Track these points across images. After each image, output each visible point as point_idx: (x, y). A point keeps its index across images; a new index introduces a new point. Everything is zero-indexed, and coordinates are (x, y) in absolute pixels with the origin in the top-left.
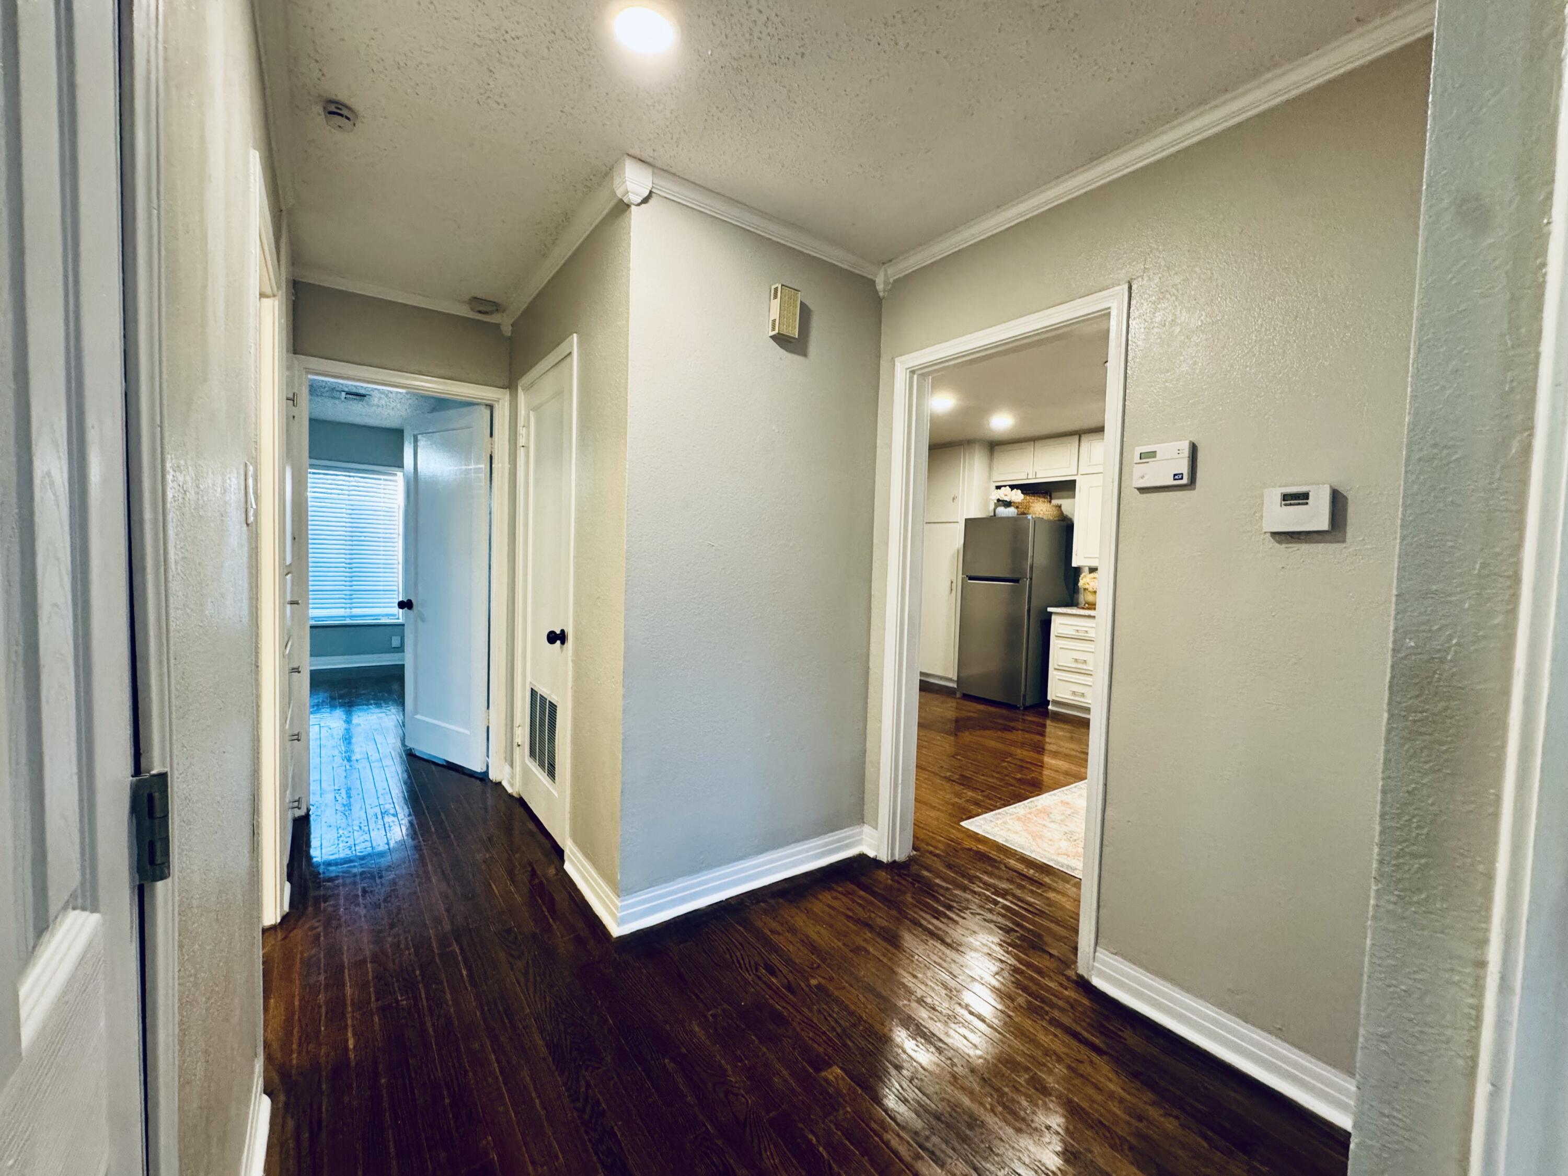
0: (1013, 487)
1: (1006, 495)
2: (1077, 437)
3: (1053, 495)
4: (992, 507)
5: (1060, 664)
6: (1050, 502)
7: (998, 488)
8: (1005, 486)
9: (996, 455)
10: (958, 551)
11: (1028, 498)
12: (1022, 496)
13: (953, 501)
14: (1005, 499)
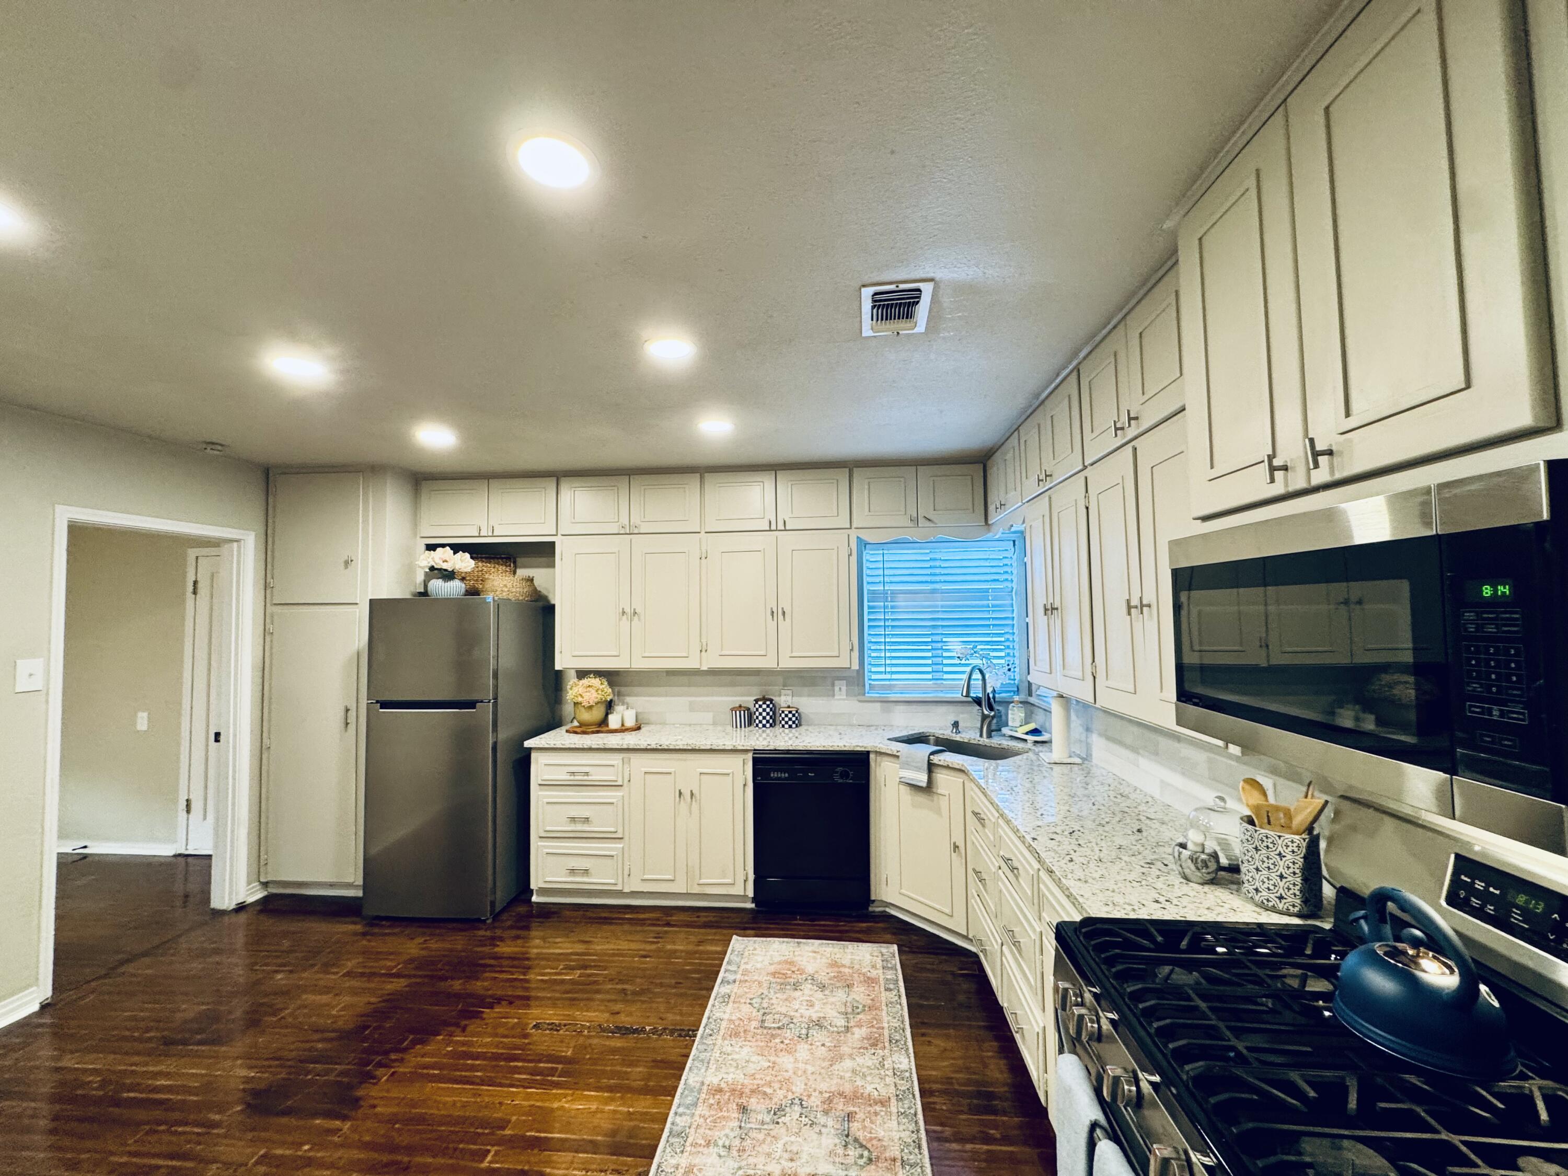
0: (456, 548)
1: (445, 561)
2: (554, 479)
3: (518, 560)
4: (420, 577)
5: (548, 828)
6: (515, 573)
7: (431, 548)
8: (443, 546)
9: (424, 497)
10: (358, 655)
11: (480, 564)
12: (472, 563)
13: (346, 567)
14: (444, 567)
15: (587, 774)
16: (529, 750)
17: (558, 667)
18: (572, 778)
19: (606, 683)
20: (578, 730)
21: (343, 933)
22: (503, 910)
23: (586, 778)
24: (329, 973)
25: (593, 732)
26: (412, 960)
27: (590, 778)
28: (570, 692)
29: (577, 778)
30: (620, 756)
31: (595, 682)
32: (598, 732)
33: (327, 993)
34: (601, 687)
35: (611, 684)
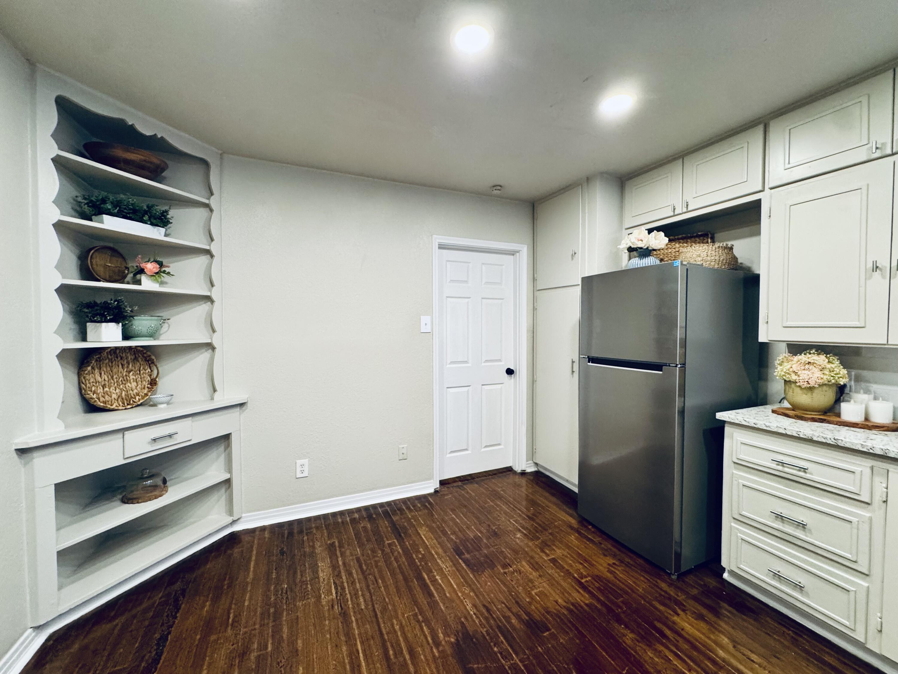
0: (652, 230)
1: (640, 241)
2: (761, 127)
4: (625, 262)
5: (744, 513)
8: (640, 229)
9: (627, 195)
11: (676, 242)
12: (666, 240)
13: (572, 259)
14: (640, 246)
15: (805, 470)
16: (722, 424)
17: (762, 339)
18: (780, 468)
19: (837, 363)
20: (791, 413)
21: (563, 521)
22: (689, 572)
23: (802, 474)
24: (543, 551)
25: (814, 420)
26: (597, 578)
27: (808, 476)
28: (779, 368)
29: (786, 470)
30: (869, 463)
31: (821, 359)
32: (822, 421)
33: (536, 570)
34: (829, 366)
35: (845, 364)
